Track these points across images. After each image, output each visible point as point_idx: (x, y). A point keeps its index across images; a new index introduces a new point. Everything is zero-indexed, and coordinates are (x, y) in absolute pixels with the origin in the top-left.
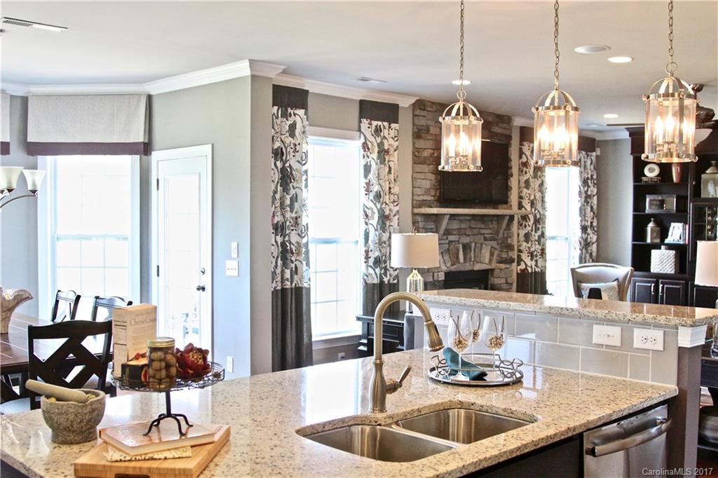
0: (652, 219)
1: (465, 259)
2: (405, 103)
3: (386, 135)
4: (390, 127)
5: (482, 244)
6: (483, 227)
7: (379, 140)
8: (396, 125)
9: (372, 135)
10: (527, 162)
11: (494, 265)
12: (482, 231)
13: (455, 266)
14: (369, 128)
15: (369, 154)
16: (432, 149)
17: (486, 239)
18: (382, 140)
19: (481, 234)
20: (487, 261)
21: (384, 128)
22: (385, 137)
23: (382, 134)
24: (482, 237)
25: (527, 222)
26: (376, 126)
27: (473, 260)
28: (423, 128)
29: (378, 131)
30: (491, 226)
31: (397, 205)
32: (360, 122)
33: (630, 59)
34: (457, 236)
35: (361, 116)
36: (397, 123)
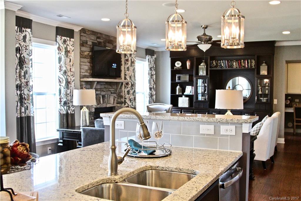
0: (178, 85)
1: (103, 102)
2: (77, 29)
3: (69, 44)
4: (70, 40)
5: (110, 95)
6: (110, 87)
7: (65, 46)
8: (73, 39)
9: (62, 43)
10: (128, 59)
11: (115, 105)
12: (110, 89)
13: (99, 105)
14: (61, 40)
15: (61, 52)
16: (88, 52)
17: (112, 93)
18: (67, 46)
19: (110, 91)
20: (112, 103)
21: (68, 40)
22: (68, 45)
23: (67, 43)
24: (110, 92)
25: (128, 85)
26: (64, 39)
27: (106, 102)
28: (85, 41)
29: (65, 41)
30: (114, 87)
31: (74, 77)
32: (56, 37)
33: (184, 11)
34: (100, 92)
35: (57, 34)
36: (74, 38)
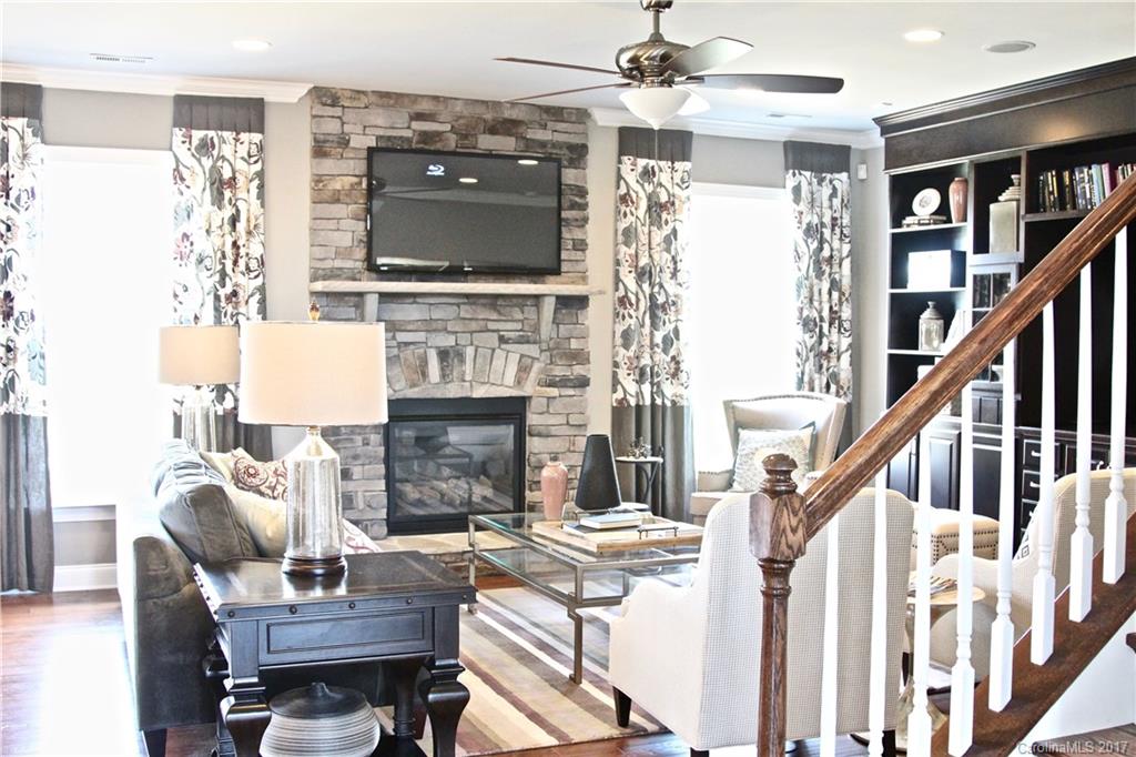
0: (930, 303)
1: (443, 376)
3: (228, 155)
4: (237, 140)
5: (494, 350)
6: (495, 316)
9: (193, 155)
10: (628, 194)
11: (527, 390)
12: (491, 326)
13: (416, 389)
15: (183, 188)
17: (502, 340)
19: (493, 331)
20: (510, 378)
24: (495, 335)
25: (625, 308)
27: (468, 378)
30: (519, 316)
31: (256, 277)
34: (423, 334)
